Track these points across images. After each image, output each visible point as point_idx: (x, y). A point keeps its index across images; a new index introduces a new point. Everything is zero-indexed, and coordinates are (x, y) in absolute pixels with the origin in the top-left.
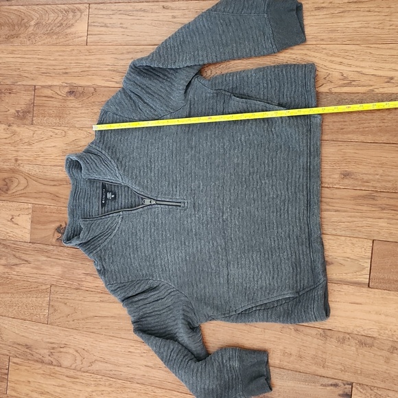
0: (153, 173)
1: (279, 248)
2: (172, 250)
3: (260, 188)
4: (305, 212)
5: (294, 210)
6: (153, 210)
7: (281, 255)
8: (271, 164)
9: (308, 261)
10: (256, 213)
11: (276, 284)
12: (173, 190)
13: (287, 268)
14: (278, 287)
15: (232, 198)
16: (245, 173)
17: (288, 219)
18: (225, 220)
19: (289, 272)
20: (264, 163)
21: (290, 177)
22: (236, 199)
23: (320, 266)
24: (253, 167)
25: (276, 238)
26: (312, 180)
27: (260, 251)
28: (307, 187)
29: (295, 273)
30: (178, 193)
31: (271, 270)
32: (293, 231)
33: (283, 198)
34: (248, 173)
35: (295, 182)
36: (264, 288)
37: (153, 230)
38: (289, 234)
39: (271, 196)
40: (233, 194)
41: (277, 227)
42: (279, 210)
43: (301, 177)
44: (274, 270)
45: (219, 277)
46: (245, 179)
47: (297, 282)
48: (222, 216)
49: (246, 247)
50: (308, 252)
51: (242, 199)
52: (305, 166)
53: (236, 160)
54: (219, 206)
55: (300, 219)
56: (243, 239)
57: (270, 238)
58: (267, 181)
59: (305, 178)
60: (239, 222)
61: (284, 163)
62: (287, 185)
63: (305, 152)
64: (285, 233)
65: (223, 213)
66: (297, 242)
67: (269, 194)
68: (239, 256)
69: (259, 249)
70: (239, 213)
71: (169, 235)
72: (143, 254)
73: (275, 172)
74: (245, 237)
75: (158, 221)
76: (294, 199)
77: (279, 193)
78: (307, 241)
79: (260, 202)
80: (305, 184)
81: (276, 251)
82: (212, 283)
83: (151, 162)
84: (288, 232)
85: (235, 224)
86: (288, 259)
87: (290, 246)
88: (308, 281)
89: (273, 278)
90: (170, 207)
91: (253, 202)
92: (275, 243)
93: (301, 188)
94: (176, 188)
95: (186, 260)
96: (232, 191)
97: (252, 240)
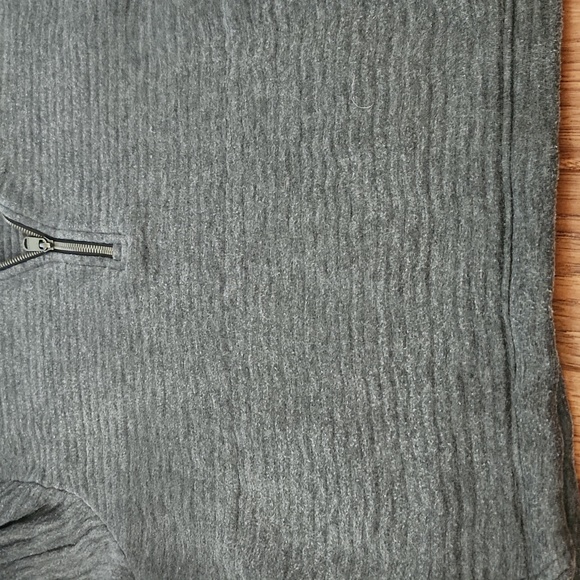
0: (45, 155)
1: (396, 417)
2: (93, 396)
3: (335, 187)
4: (492, 277)
5: (448, 268)
6: (47, 269)
7: (403, 443)
8: (368, 91)
9: (500, 480)
10: (321, 280)
11: (384, 552)
12: (91, 206)
13: (424, 496)
14: (393, 566)
15: (247, 224)
16: (286, 131)
17: (428, 303)
18: (227, 303)
19: (431, 513)
20: (346, 87)
21: (437, 134)
22: (261, 233)
23: (545, 507)
24: (310, 110)
25: (384, 378)
26: (519, 142)
27: (333, 422)
28: (499, 175)
29: (452, 522)
30: (103, 216)
31: (370, 496)
32: (446, 352)
33: (412, 221)
34: (295, 131)
35: (455, 154)
36: (345, 561)
37: (47, 332)
38: (431, 364)
39: (371, 215)
40: (250, 212)
41: (390, 335)
42: (394, 268)
43: (478, 133)
44: (378, 499)
45: (212, 498)
46: (288, 154)
47: (458, 556)
48: (222, 290)
49: (290, 402)
50: (503, 442)
51: (279, 230)
52: (492, 84)
53: (257, 88)
54: (211, 255)
55: (470, 307)
56: (281, 374)
57: (364, 374)
58: (355, 158)
59: (492, 135)
60: (268, 311)
61: (415, 83)
62: (426, 169)
63: (493, 25)
64: (418, 357)
65: (223, 281)
66: (462, 396)
67: (365, 210)
68: (268, 433)
69: (331, 414)
70: (271, 280)
71: (84, 349)
72: (29, 405)
73: (385, 122)
74: (285, 366)
75: (58, 303)
76: (451, 224)
77: (398, 201)
78: (501, 394)
79: (331, 241)
80: (490, 160)
81: (384, 425)
82: (192, 517)
83: (39, 118)
84: (426, 354)
85: (257, 320)
86: (428, 463)
87: (434, 413)
88: (504, 562)
89: (376, 527)
90: (87, 259)
91: (311, 239)
92: (380, 395)
93: (475, 179)
94: (99, 197)
95: (126, 432)
96: (248, 202)
97: (307, 380)
